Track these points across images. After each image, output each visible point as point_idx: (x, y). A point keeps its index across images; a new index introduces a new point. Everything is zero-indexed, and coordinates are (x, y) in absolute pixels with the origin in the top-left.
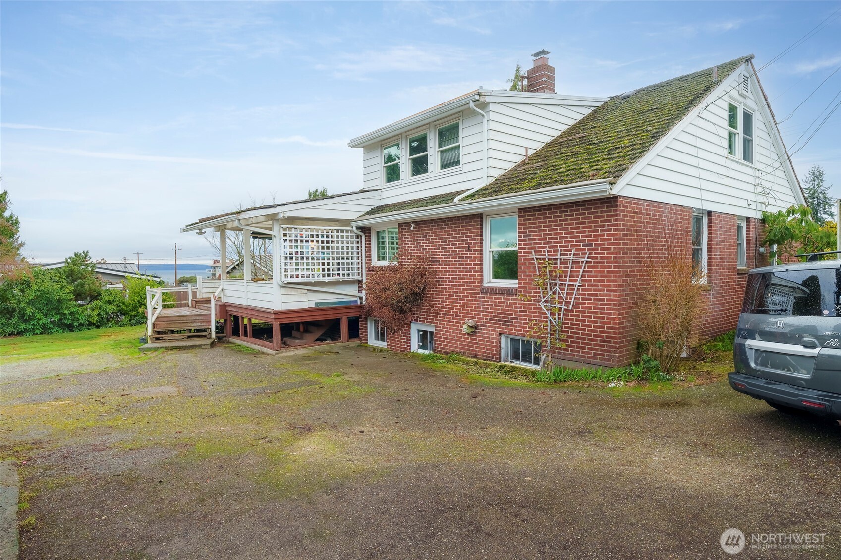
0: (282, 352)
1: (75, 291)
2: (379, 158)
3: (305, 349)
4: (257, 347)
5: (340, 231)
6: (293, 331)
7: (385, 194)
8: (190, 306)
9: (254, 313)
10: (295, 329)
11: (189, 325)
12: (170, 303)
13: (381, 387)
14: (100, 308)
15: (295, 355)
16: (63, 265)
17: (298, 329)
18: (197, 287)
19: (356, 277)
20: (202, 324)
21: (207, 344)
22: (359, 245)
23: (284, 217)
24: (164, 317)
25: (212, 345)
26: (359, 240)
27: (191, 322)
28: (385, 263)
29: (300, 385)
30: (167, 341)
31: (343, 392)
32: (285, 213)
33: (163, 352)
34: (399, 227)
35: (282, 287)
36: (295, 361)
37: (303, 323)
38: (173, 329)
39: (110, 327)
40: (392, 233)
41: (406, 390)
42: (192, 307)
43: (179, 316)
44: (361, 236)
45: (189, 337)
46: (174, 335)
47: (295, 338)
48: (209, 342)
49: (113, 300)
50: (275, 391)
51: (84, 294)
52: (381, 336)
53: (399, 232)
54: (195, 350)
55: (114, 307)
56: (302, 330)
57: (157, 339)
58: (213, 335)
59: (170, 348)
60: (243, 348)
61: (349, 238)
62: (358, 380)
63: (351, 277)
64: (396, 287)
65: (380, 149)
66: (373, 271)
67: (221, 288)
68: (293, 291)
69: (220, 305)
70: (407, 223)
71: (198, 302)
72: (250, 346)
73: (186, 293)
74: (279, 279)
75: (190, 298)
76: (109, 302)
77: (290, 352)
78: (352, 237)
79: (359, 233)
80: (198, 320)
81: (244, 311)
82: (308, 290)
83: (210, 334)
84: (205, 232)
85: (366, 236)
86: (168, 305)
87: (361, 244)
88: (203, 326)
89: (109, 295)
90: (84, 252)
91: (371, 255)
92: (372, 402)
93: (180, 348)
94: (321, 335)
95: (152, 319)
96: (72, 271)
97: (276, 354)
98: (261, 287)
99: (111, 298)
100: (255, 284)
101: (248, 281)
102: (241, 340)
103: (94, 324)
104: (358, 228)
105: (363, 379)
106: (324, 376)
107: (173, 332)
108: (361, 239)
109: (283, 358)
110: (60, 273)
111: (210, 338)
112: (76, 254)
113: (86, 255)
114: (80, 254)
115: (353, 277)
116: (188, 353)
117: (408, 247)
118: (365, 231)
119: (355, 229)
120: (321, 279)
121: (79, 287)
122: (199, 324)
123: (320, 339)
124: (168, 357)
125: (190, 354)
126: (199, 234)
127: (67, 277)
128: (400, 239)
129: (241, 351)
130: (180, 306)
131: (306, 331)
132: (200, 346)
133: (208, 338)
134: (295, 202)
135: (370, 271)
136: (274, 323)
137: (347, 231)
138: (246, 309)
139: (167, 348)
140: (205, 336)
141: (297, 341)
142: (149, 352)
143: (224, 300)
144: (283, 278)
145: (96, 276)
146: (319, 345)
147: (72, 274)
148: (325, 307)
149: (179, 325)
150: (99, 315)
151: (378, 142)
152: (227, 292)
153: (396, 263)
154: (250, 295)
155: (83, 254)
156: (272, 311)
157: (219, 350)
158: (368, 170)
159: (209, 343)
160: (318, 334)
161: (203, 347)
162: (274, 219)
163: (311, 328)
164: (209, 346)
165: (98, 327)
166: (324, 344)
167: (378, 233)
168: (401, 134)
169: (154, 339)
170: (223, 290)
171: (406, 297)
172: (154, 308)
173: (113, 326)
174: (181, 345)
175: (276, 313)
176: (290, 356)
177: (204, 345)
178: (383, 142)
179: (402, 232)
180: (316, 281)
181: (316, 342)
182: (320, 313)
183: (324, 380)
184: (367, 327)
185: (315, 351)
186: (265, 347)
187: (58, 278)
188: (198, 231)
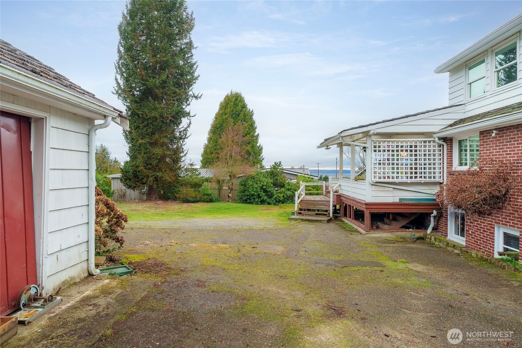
0: (371, 233)
1: (273, 183)
2: (464, 77)
3: (390, 233)
4: (356, 227)
5: (427, 142)
6: (385, 218)
7: (469, 107)
8: (324, 195)
9: (354, 203)
10: (386, 217)
11: (318, 207)
12: (313, 192)
13: (439, 284)
14: (284, 193)
15: (379, 237)
16: (269, 170)
17: (388, 218)
18: (328, 183)
19: (437, 180)
20: (326, 207)
21: (326, 220)
22: (441, 153)
23: (374, 133)
24: (307, 200)
25: (329, 221)
26: (441, 148)
27: (319, 205)
28: (465, 168)
29: (365, 264)
30: (305, 215)
31: (399, 281)
32: (375, 130)
33: (300, 222)
34: (480, 134)
35: (372, 185)
36: (378, 242)
37: (392, 213)
38: (309, 208)
39: (288, 203)
40: (472, 141)
41: (467, 295)
42: (325, 195)
43: (313, 201)
44: (443, 145)
45: (317, 214)
46: (308, 212)
47: (386, 224)
48: (326, 218)
49: (290, 189)
50: (343, 266)
51: (278, 184)
52: (462, 231)
53: (480, 140)
54: (317, 224)
55: (290, 193)
56: (391, 218)
57: (300, 213)
58: (331, 215)
59: (304, 220)
60: (347, 226)
61: (433, 147)
62: (421, 270)
63: (432, 179)
64: (475, 190)
65: (464, 68)
66: (453, 175)
67: (339, 184)
68: (381, 189)
69: (337, 195)
70: (489, 130)
71: (328, 193)
72: (352, 226)
73: (322, 186)
74: (370, 179)
75: (324, 190)
76: (289, 190)
77: (377, 234)
78: (434, 146)
79: (441, 142)
80: (324, 204)
81: (349, 201)
82: (393, 188)
83: (329, 214)
84: (330, 148)
85: (447, 145)
86: (311, 193)
87: (443, 152)
88: (326, 208)
89: (289, 186)
90: (279, 162)
91: (452, 161)
92: (420, 299)
93: (310, 221)
94: (407, 224)
95: (297, 201)
96: (272, 172)
97: (366, 234)
98: (360, 184)
99: (290, 187)
100: (356, 182)
101: (352, 180)
102: (348, 220)
103: (281, 201)
104: (440, 139)
105: (426, 271)
106: (392, 260)
107: (309, 210)
108: (443, 148)
109: (369, 238)
110: (268, 173)
111: (329, 216)
112: (275, 163)
113: (280, 164)
114: (277, 163)
115: (434, 180)
116: (312, 224)
117: (490, 153)
118: (447, 140)
119: (437, 139)
120: (405, 180)
121: (275, 181)
122: (324, 207)
123: (405, 227)
124: (300, 226)
125: (313, 226)
126: (326, 149)
127: (271, 175)
128: (481, 145)
129: (344, 228)
130: (317, 194)
131: (395, 219)
132: (321, 221)
133: (328, 216)
134: (384, 122)
135: (451, 175)
136: (365, 211)
137: (430, 142)
138: (350, 199)
139: (302, 220)
140: (326, 215)
141: (386, 226)
142: (293, 221)
143: (341, 192)
144: (373, 179)
145: (284, 175)
146: (401, 232)
147: (273, 174)
148: (408, 202)
149: (312, 206)
150: (283, 196)
151: (463, 63)
152: (343, 187)
153: (476, 168)
154: (354, 190)
155: (279, 163)
156: (364, 202)
157: (332, 225)
158: (453, 90)
159: (327, 220)
160: (404, 222)
161: (323, 222)
162: (368, 135)
163: (399, 218)
164: (326, 222)
165: (283, 203)
166: (406, 232)
167: (460, 142)
168: (487, 50)
169: (298, 214)
170: (340, 185)
171: (485, 199)
172: (301, 194)
173: (290, 203)
174: (310, 219)
175: (366, 204)
176: (376, 238)
177: (324, 220)
178: (467, 63)
179: (484, 139)
180: (400, 181)
181: (401, 229)
182: (403, 207)
183: (390, 264)
184: (447, 222)
185: (397, 236)
186: (360, 227)
187: (266, 176)
188: (326, 147)
